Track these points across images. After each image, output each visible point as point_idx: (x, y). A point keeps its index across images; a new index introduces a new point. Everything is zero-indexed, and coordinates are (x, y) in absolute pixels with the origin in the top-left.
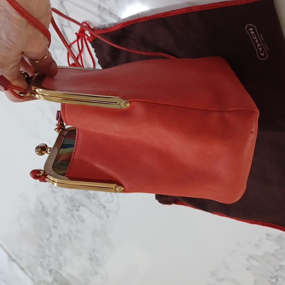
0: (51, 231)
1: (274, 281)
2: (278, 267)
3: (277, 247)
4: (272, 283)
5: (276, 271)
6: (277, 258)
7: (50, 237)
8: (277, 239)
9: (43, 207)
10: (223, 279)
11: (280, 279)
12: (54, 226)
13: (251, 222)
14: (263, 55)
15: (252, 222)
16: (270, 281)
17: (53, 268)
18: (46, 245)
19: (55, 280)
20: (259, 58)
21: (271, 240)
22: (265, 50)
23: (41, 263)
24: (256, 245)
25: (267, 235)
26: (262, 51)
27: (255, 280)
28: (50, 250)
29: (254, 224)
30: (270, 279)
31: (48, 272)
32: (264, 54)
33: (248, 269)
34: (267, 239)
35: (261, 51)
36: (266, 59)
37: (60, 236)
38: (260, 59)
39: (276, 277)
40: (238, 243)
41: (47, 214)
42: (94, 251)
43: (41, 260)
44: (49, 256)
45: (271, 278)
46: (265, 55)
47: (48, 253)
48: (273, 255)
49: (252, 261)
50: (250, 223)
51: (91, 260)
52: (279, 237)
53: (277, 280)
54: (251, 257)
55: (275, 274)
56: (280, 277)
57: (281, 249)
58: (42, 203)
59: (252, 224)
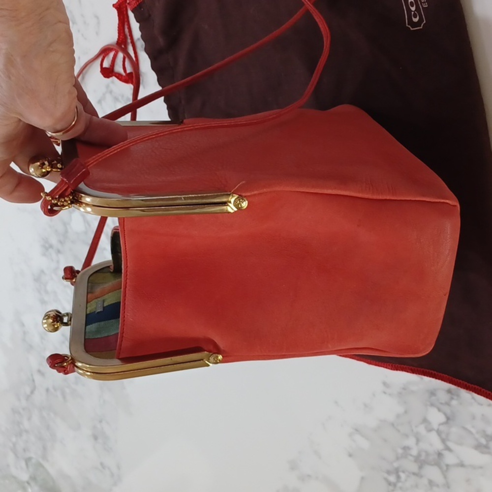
0: (33, 381)
1: (392, 479)
2: (400, 451)
3: (400, 410)
4: (390, 484)
5: (398, 459)
6: (399, 431)
7: (32, 392)
8: (400, 393)
9: (25, 333)
10: (309, 476)
11: (403, 476)
12: (39, 371)
13: (392, 366)
14: (416, 20)
15: (395, 366)
16: (386, 479)
17: (32, 455)
18: (24, 409)
19: (33, 478)
20: (409, 26)
21: (390, 395)
22: (421, 7)
23: (14, 445)
24: (366, 405)
25: (385, 384)
26: (416, 12)
27: (363, 478)
28: (29, 419)
29: (397, 370)
30: (386, 475)
31: (23, 464)
32: (418, 17)
33: (350, 455)
34: (385, 393)
35: (414, 12)
36: (421, 28)
37: (47, 390)
38: (412, 29)
39: (397, 472)
40: (336, 402)
41: (30, 347)
42: (101, 422)
43: (14, 439)
44: (27, 431)
45: (389, 472)
46: (421, 20)
47: (26, 425)
48: (393, 425)
49: (358, 437)
50: (391, 369)
51: (96, 438)
52: (404, 389)
53: (398, 477)
54: (357, 430)
55: (396, 465)
56: (403, 472)
57: (406, 412)
58: (23, 325)
59: (394, 370)
